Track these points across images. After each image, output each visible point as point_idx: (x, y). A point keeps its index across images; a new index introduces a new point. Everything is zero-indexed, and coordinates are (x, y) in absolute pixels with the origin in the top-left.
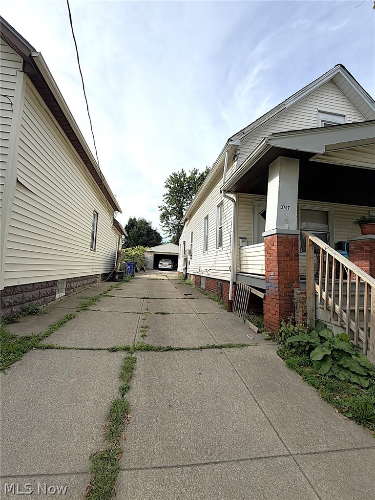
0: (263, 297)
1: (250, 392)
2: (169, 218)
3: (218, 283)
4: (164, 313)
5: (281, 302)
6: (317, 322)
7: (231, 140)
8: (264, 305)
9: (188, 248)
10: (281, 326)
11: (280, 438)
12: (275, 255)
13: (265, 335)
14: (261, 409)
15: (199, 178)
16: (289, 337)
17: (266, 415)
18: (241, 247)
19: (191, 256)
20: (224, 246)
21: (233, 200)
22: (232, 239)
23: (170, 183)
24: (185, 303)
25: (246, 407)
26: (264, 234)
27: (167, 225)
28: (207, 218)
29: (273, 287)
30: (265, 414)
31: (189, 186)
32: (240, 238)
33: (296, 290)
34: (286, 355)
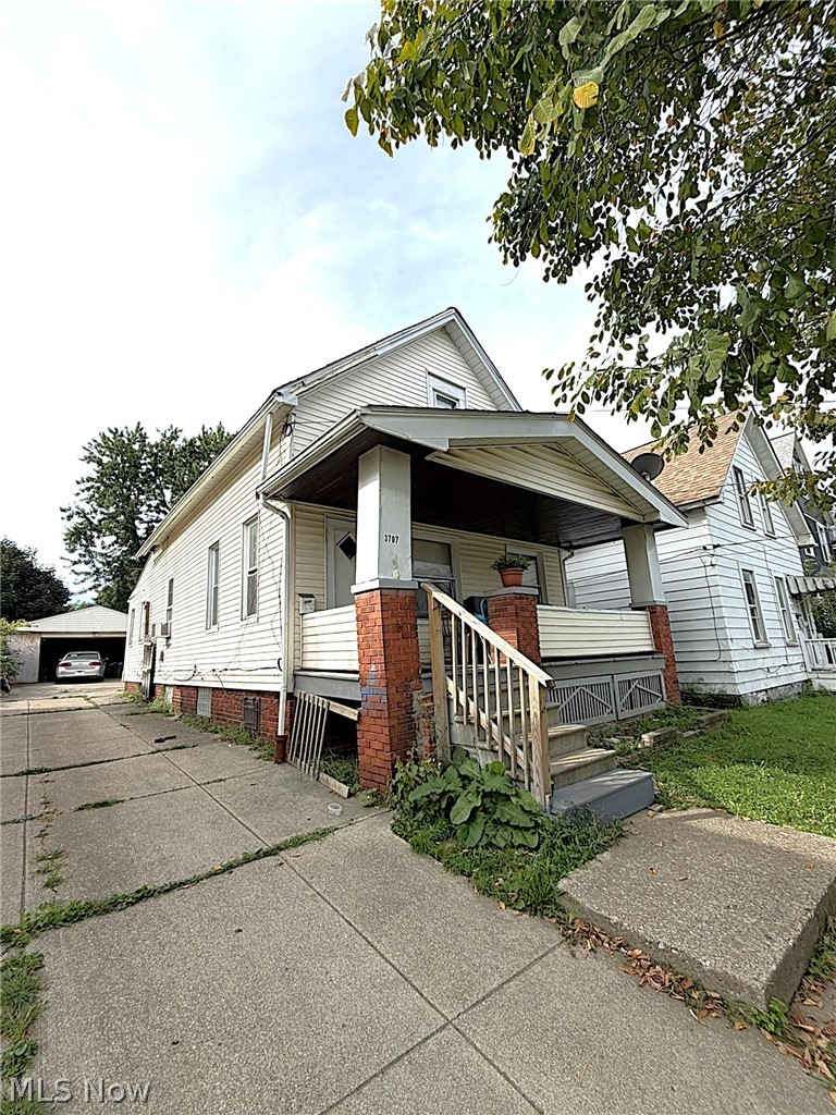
0: (356, 718)
1: (356, 930)
2: (95, 540)
3: (246, 699)
4: (105, 804)
5: (394, 722)
6: (454, 748)
7: (280, 394)
8: (359, 734)
9: (158, 618)
10: (395, 771)
11: (426, 999)
12: (378, 630)
13: (365, 797)
14: (383, 957)
15: (184, 449)
16: (412, 789)
17: (393, 966)
18: (302, 614)
19: (168, 638)
20: (261, 614)
21: (284, 515)
22: (283, 598)
23: (100, 452)
24: (162, 764)
25: (353, 966)
26: (354, 589)
27: (87, 559)
28: (215, 547)
29: (375, 694)
30: (390, 963)
31: (154, 465)
32: (300, 595)
33: (415, 693)
34: (409, 829)
